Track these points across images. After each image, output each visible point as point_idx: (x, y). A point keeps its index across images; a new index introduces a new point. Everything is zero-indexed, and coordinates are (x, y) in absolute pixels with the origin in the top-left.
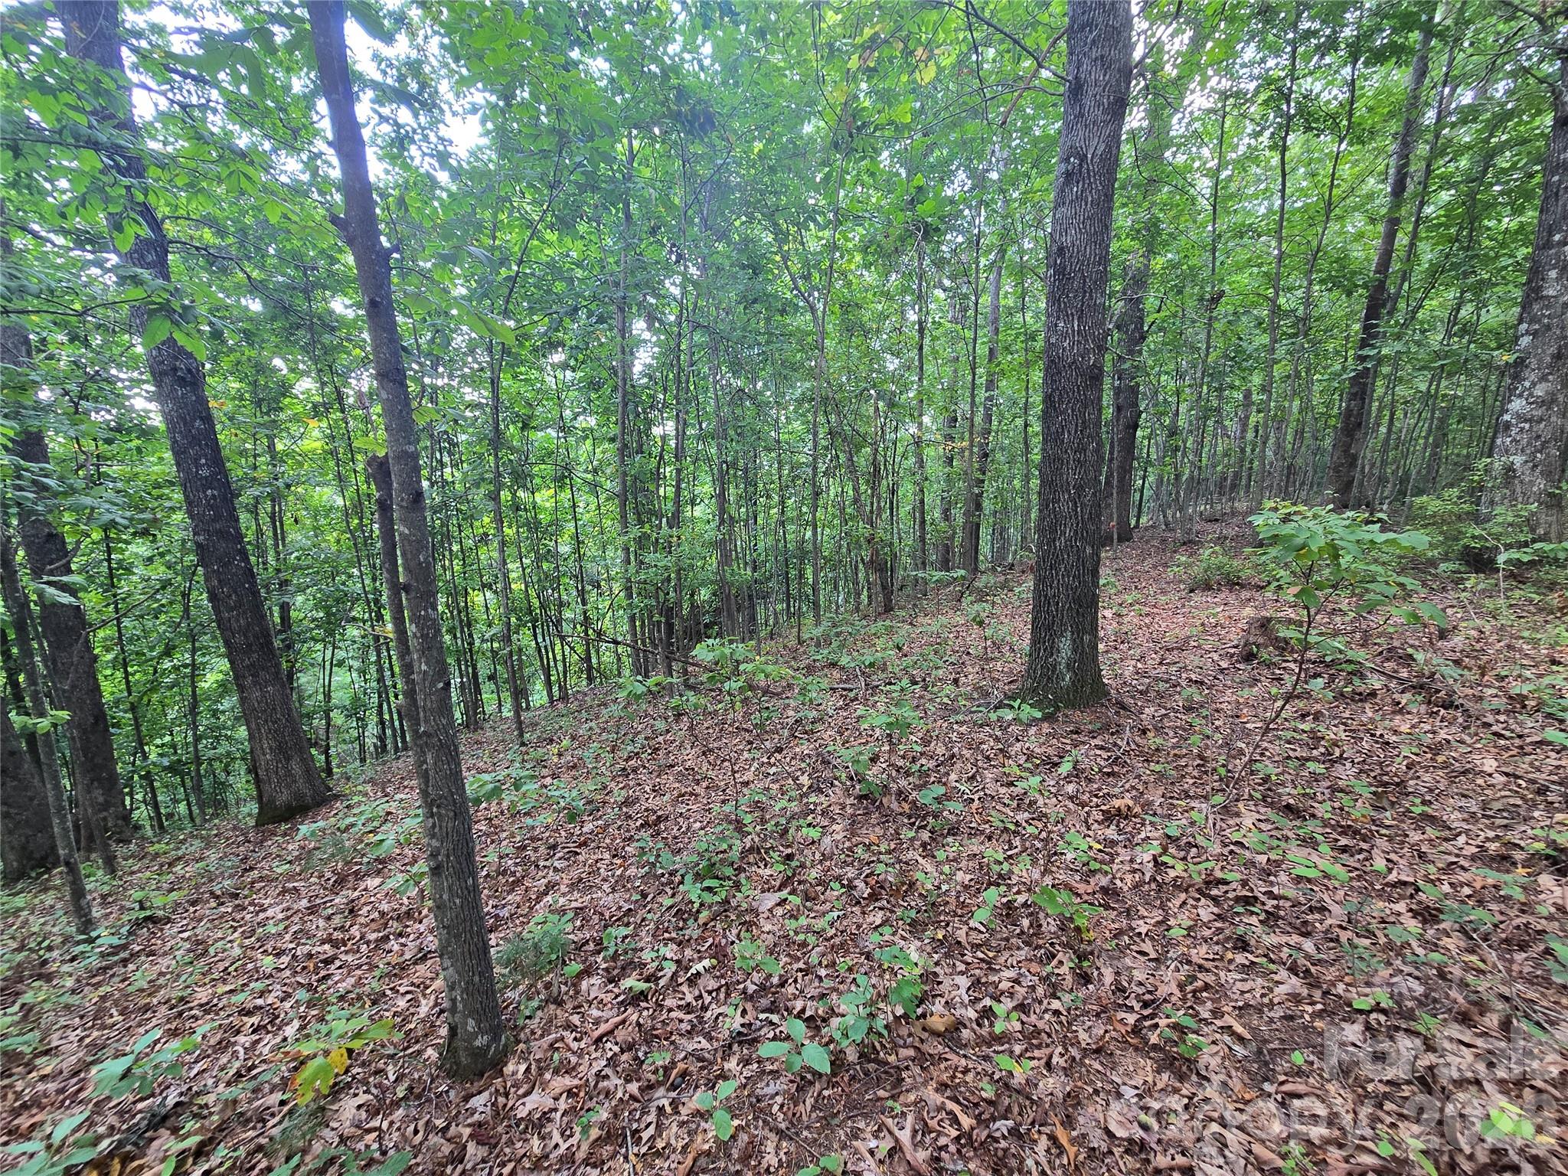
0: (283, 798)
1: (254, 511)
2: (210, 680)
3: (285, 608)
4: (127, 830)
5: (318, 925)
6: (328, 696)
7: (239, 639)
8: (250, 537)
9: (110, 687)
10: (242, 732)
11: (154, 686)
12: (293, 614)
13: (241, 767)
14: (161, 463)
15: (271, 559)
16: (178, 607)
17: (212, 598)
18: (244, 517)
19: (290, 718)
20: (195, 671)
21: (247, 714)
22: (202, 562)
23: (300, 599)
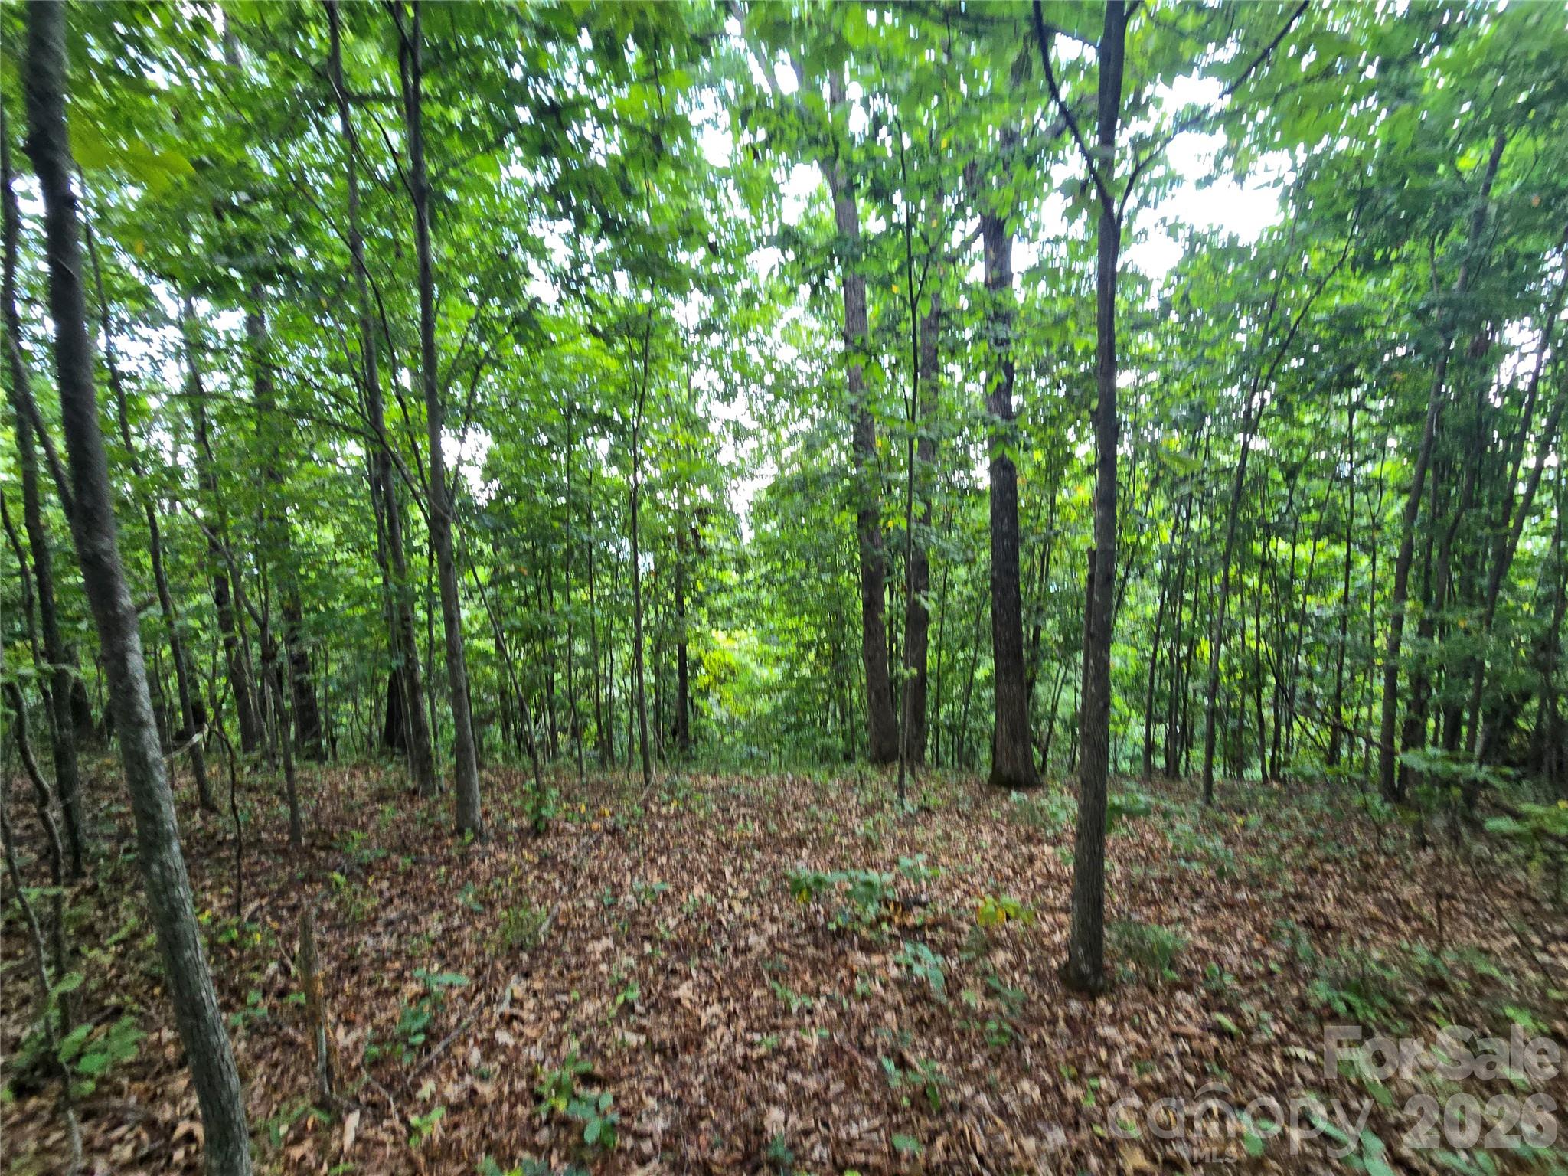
0: (1007, 770)
1: (1031, 551)
2: (981, 673)
3: (1037, 630)
4: (920, 759)
5: (1008, 857)
6: (1054, 708)
7: (1003, 647)
8: (1025, 568)
9: (931, 663)
10: (993, 718)
11: (951, 668)
12: (1043, 634)
13: (986, 743)
14: (982, 514)
15: (1036, 588)
16: (974, 617)
17: (994, 613)
18: (1022, 555)
19: (1022, 713)
20: (975, 664)
21: (999, 704)
22: (993, 588)
23: (1050, 623)
